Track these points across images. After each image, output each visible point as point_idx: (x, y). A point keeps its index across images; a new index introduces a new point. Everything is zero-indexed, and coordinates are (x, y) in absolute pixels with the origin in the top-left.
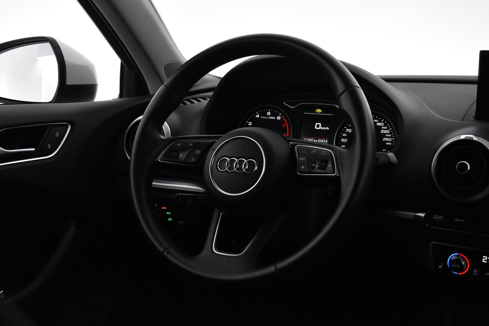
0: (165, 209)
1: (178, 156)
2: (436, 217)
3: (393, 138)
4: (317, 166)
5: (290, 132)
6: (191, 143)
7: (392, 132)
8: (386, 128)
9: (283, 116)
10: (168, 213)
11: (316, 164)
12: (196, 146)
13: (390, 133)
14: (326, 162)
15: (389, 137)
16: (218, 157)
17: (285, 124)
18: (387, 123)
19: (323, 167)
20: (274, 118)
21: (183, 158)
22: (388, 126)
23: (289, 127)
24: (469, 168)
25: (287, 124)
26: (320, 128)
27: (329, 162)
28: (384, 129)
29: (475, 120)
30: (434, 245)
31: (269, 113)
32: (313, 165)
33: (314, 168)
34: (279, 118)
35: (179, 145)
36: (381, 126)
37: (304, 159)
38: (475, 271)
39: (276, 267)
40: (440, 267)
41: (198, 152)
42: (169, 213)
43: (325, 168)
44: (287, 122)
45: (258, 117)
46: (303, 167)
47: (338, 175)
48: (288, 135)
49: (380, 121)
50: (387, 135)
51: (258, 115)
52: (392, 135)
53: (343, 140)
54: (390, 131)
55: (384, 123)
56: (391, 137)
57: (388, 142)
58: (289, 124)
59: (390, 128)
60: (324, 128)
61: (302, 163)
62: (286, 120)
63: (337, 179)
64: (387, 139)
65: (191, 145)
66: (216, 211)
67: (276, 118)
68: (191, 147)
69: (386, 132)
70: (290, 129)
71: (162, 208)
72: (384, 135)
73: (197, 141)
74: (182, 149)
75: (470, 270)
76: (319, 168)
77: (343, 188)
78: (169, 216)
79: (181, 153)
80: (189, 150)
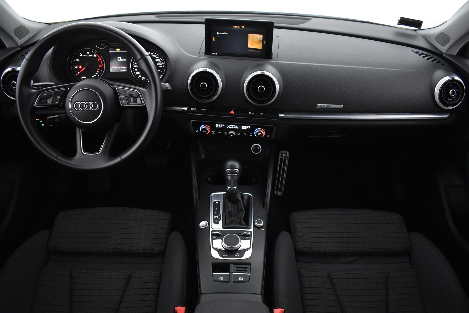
0: (38, 120)
1: (47, 102)
2: (193, 109)
3: (163, 63)
4: (131, 100)
5: (103, 64)
6: (53, 92)
7: (162, 60)
8: (158, 58)
9: (97, 54)
10: (40, 122)
11: (130, 99)
12: (56, 94)
13: (161, 61)
14: (137, 98)
15: (160, 63)
16: (73, 102)
17: (99, 59)
18: (158, 55)
19: (135, 101)
20: (92, 56)
21: (50, 103)
22: (159, 57)
23: (102, 60)
24: (207, 86)
25: (100, 59)
26: (121, 60)
27: (138, 98)
28: (157, 59)
29: (205, 55)
30: (193, 122)
31: (88, 53)
32: (129, 100)
33: (130, 102)
34: (95, 56)
35: (45, 94)
36: (155, 57)
37: (123, 97)
38: (213, 132)
39: (121, 158)
40: (197, 131)
41: (58, 97)
42: (42, 122)
43: (136, 101)
44: (100, 58)
45: (82, 56)
46: (124, 101)
47: (144, 105)
48: (103, 65)
49: (154, 54)
50: (159, 62)
51: (82, 54)
52: (162, 62)
53: (135, 66)
54: (161, 59)
55: (157, 55)
56: (162, 63)
57: (160, 66)
58: (102, 59)
59: (160, 58)
60: (123, 60)
61: (123, 99)
62: (99, 57)
63: (144, 108)
64: (160, 64)
65: (52, 93)
66: (78, 129)
67: (93, 56)
68: (53, 95)
69: (158, 60)
70: (103, 62)
71: (36, 120)
72: (157, 62)
73: (56, 90)
74: (49, 97)
75: (211, 132)
76: (133, 102)
77: (149, 112)
78: (42, 123)
79: (48, 100)
80: (53, 98)
